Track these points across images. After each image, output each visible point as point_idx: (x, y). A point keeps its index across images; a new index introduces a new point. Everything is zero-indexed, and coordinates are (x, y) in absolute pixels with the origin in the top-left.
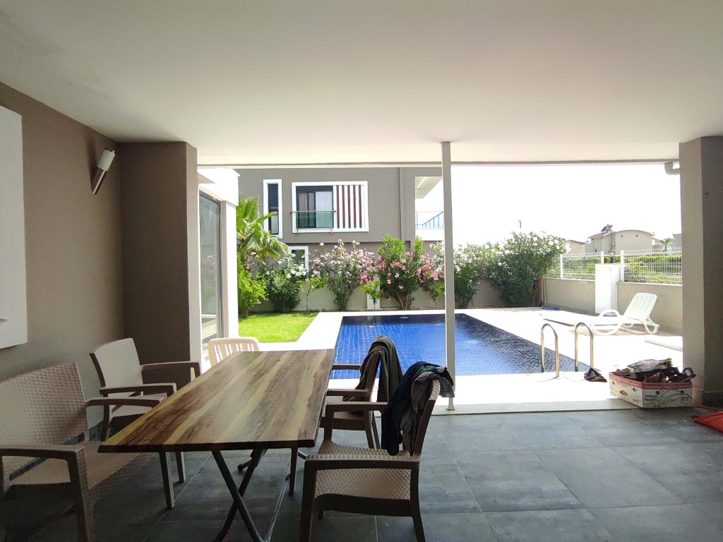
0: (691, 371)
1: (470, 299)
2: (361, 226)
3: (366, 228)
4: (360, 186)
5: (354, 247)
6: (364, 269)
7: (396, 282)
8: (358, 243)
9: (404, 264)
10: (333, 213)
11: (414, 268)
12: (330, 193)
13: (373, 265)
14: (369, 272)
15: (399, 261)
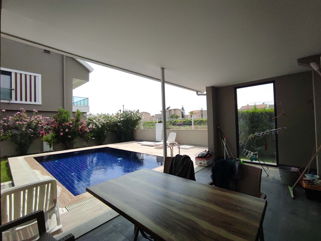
0: (212, 153)
1: (104, 140)
2: (35, 101)
3: (39, 102)
4: (35, 77)
5: (34, 113)
6: (42, 127)
7: (66, 134)
8: (37, 111)
9: (71, 124)
10: (11, 90)
11: (77, 126)
12: (9, 77)
13: (47, 124)
14: (45, 129)
15: (67, 122)
